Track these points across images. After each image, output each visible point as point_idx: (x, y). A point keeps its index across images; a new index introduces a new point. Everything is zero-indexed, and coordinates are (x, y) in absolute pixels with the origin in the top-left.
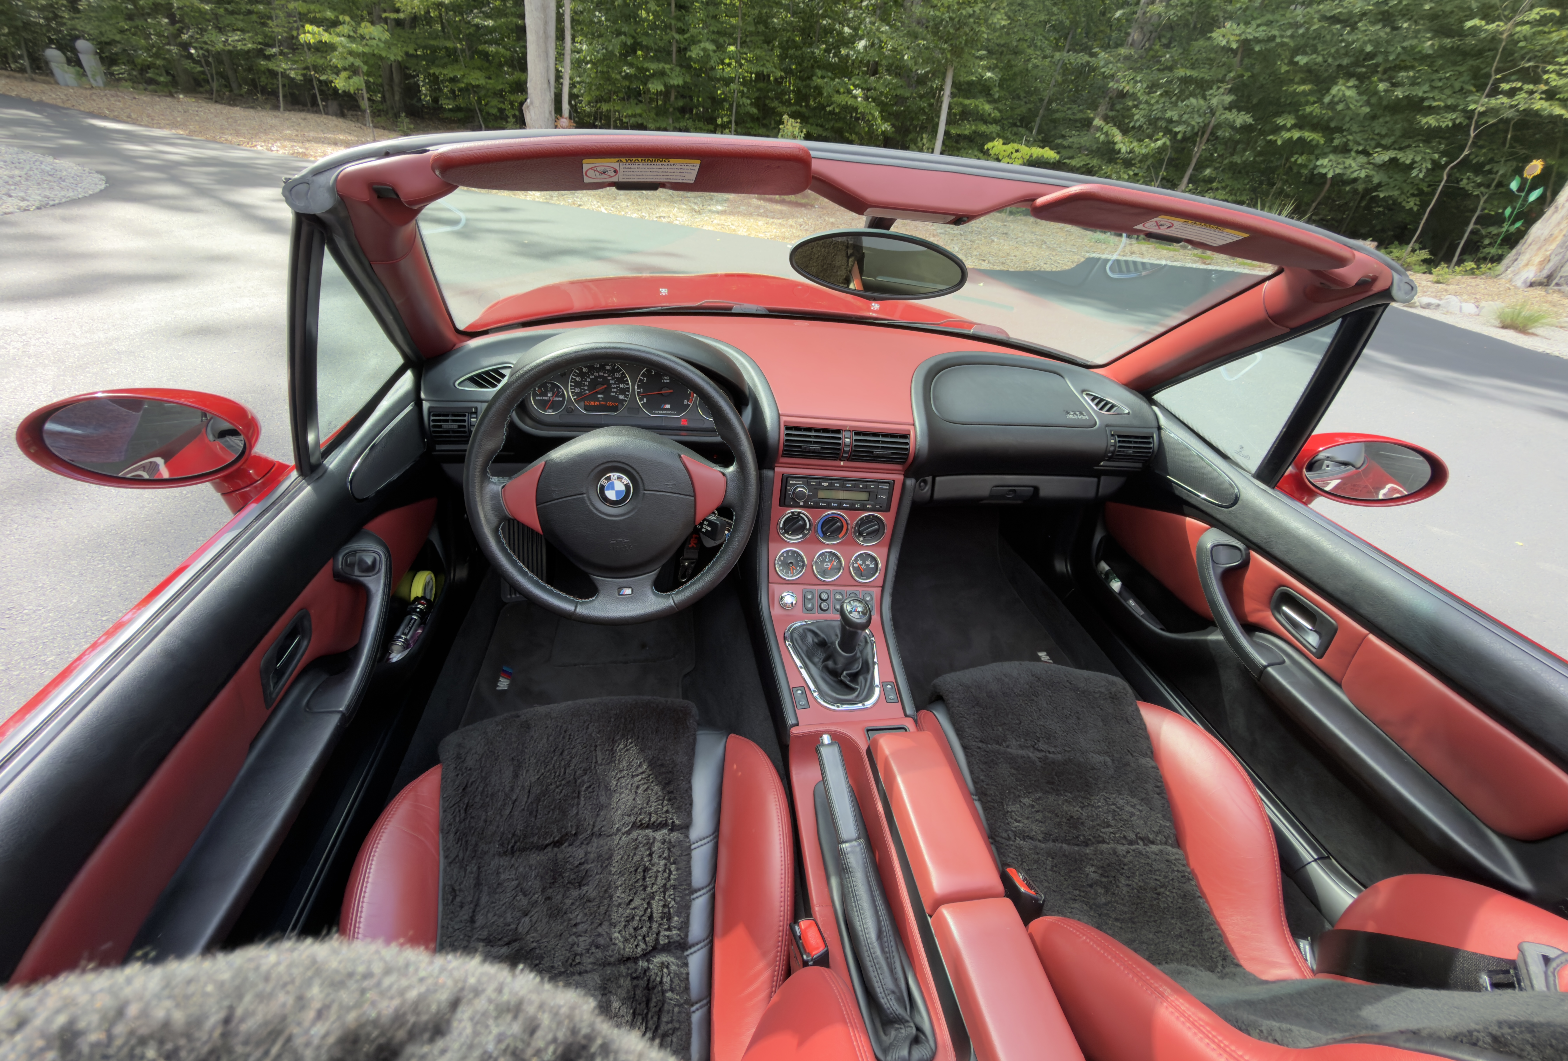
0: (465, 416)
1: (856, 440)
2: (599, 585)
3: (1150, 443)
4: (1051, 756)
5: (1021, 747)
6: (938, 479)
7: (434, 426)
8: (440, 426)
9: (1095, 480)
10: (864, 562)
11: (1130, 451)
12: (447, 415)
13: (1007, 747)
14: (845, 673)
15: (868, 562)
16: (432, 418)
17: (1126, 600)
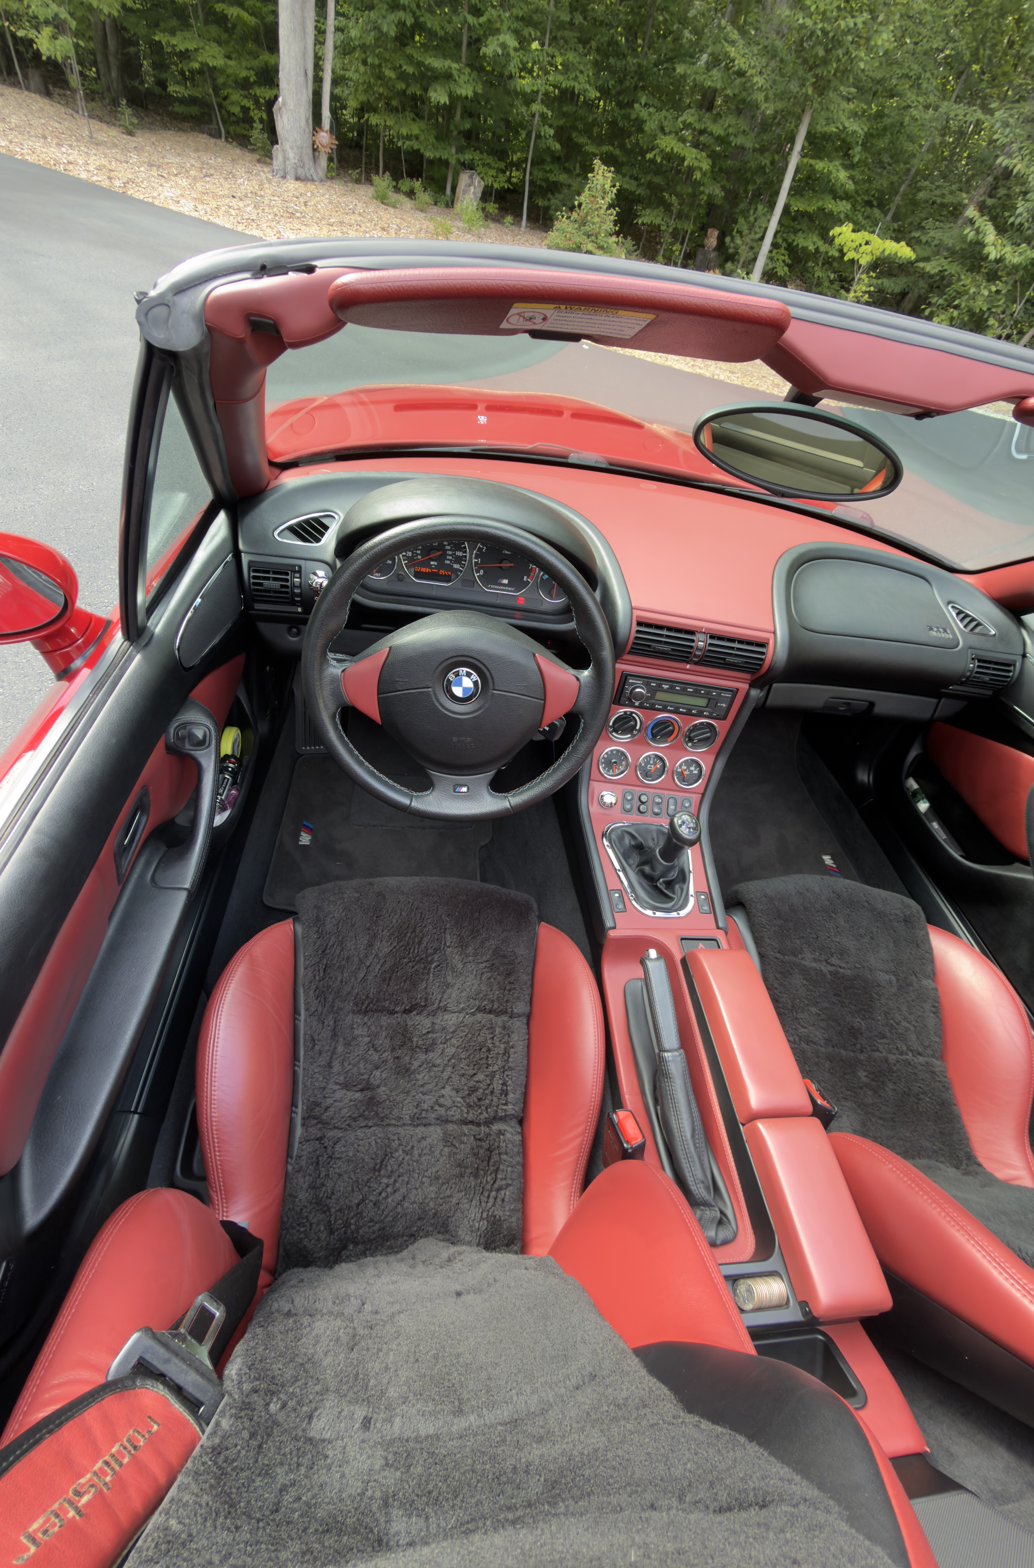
0: (287, 574)
1: (711, 645)
2: (435, 780)
3: (1010, 671)
4: (841, 970)
5: (815, 960)
6: (774, 685)
7: (255, 584)
8: (261, 584)
9: (935, 701)
10: (688, 768)
11: (987, 678)
12: (268, 572)
13: (802, 959)
14: (661, 880)
15: (692, 768)
16: (252, 574)
17: (930, 822)
